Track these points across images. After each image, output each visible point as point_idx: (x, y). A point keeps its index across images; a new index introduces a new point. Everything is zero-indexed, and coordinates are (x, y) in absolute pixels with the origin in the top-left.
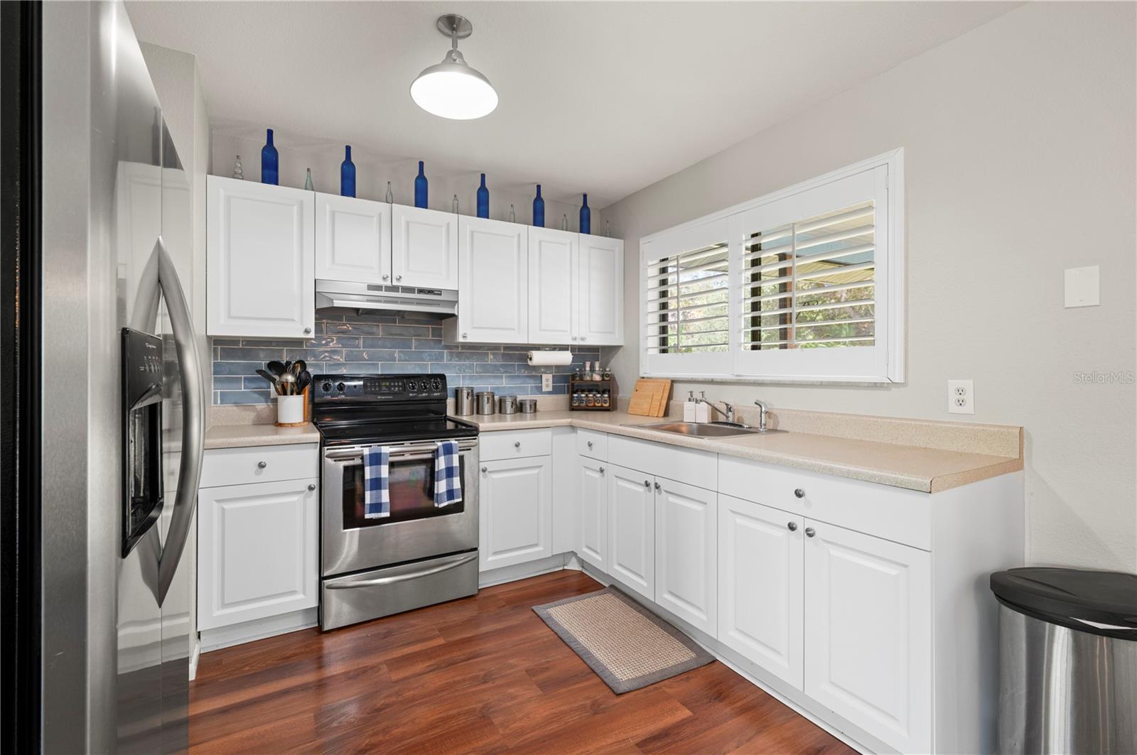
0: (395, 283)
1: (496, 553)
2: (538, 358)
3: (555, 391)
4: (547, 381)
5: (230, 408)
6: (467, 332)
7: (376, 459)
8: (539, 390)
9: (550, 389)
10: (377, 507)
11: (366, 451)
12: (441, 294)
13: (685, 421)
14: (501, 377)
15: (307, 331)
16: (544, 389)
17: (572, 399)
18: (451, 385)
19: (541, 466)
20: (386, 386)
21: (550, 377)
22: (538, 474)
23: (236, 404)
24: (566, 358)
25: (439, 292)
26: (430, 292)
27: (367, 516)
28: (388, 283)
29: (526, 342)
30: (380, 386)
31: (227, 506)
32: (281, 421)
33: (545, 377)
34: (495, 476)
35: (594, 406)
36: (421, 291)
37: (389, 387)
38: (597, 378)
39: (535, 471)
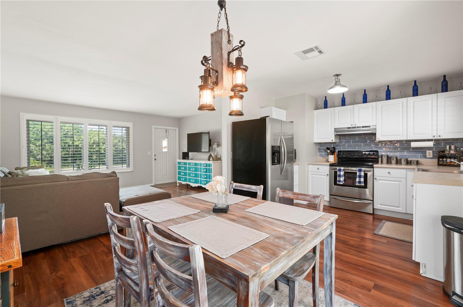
0: (355, 126)
1: (380, 204)
3: (434, 157)
4: (430, 154)
5: (321, 158)
6: (379, 137)
7: (340, 170)
8: (425, 157)
9: (431, 156)
10: (339, 181)
11: (338, 168)
12: (370, 127)
14: (404, 152)
15: (332, 140)
16: (428, 156)
17: (439, 161)
18: (380, 154)
19: (401, 181)
20: (357, 154)
21: (431, 152)
22: (399, 184)
23: (323, 157)
24: (431, 144)
25: (369, 127)
26: (367, 127)
27: (337, 183)
28: (353, 126)
29: (406, 139)
30: (355, 154)
31: (313, 176)
32: (329, 161)
33: (428, 152)
34: (380, 181)
35: (450, 164)
36: (363, 127)
37: (358, 154)
38: (452, 152)
39: (398, 183)
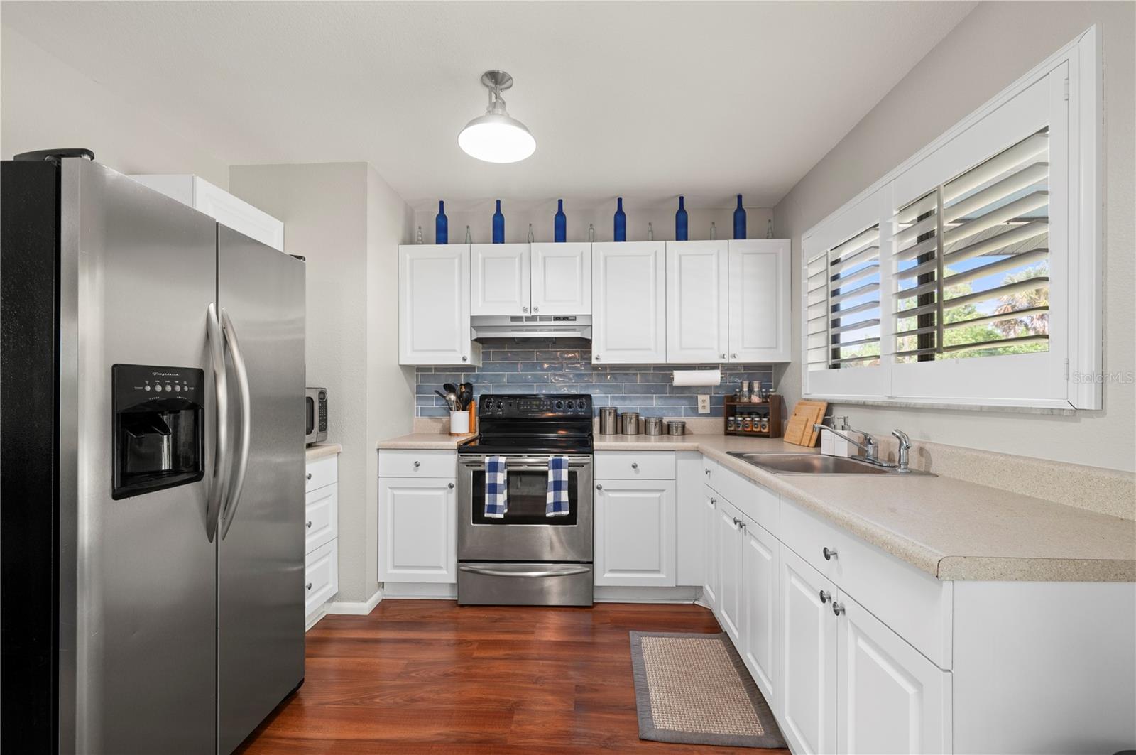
0: (534, 313)
1: (612, 571)
2: (680, 378)
3: (713, 413)
4: (704, 402)
5: (426, 419)
6: (602, 354)
7: (494, 467)
8: (695, 411)
9: (708, 411)
10: (493, 508)
11: (487, 460)
12: (575, 320)
13: (822, 453)
14: (652, 398)
15: (464, 359)
16: (701, 411)
17: (727, 422)
18: (597, 405)
19: (663, 491)
20: (536, 405)
21: (707, 398)
22: (660, 497)
23: (431, 417)
24: (714, 377)
25: (573, 318)
26: (565, 318)
27: (486, 515)
28: (528, 314)
29: (664, 362)
30: (531, 405)
31: (397, 492)
32: (453, 431)
33: (701, 398)
34: (612, 495)
35: (752, 431)
36: (557, 318)
37: (538, 406)
38: (755, 399)
39: (657, 495)
